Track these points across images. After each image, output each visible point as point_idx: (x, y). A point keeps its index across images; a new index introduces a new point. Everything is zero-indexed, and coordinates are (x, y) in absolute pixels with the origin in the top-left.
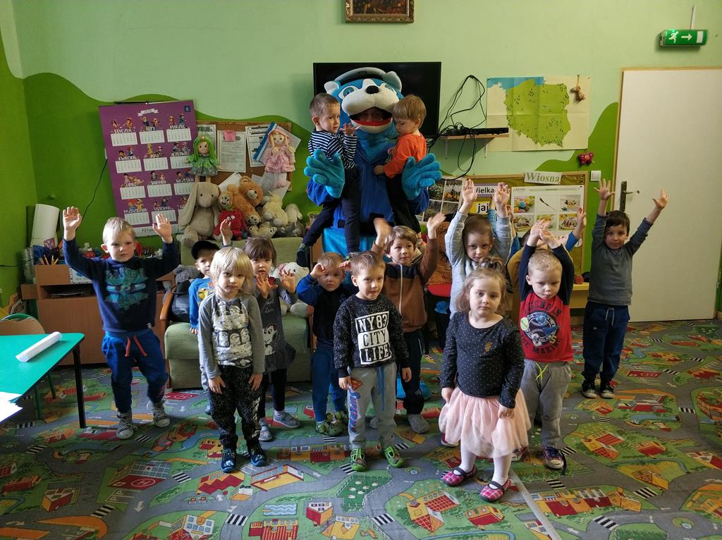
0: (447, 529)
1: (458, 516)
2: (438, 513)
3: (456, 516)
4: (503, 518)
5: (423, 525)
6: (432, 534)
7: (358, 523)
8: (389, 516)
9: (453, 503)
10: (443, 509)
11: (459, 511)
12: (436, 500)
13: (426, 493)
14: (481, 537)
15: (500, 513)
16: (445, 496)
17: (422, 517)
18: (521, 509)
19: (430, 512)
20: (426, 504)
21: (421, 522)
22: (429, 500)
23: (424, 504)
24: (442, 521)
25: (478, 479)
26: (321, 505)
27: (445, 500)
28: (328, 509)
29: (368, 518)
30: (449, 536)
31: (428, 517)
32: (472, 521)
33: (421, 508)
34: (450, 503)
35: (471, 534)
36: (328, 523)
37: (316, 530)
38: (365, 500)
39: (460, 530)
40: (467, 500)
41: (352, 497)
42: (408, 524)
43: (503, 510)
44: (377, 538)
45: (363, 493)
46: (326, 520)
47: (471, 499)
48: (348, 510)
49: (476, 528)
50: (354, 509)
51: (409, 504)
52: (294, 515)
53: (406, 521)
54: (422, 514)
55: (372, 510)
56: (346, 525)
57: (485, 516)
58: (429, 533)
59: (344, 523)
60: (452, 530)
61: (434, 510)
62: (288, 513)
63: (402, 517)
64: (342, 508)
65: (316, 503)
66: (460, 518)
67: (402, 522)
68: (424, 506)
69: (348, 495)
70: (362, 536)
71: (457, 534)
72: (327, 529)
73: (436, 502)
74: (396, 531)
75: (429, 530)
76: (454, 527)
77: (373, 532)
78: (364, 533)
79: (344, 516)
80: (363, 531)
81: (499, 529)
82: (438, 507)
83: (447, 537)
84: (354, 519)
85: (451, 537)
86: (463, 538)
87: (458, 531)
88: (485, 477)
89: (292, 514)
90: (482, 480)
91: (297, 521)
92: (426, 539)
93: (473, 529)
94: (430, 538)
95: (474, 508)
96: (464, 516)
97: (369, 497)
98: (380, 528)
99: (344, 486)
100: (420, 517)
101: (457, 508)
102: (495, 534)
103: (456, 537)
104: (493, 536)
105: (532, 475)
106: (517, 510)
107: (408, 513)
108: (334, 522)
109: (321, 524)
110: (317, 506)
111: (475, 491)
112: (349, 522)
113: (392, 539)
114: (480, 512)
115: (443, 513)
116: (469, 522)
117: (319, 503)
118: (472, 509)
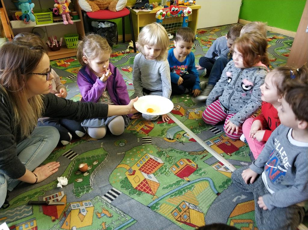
0: (164, 188)
1: (167, 174)
2: (152, 175)
3: (165, 174)
4: (197, 165)
5: (145, 190)
6: (155, 197)
7: (92, 205)
8: (117, 190)
9: (159, 163)
10: (154, 170)
11: (166, 169)
12: (145, 164)
13: (137, 160)
14: (190, 188)
15: (193, 163)
16: (151, 158)
17: (142, 183)
18: (205, 155)
19: (145, 176)
20: (140, 169)
21: (142, 188)
22: (141, 165)
23: (139, 170)
24: (158, 182)
25: (167, 138)
26: (55, 196)
27: (152, 162)
28: (62, 199)
29: (99, 198)
30: (168, 195)
31: (146, 181)
32: (178, 176)
33: (138, 175)
34: (156, 163)
35: (182, 188)
36: (65, 214)
37: (55, 226)
38: (91, 180)
39: (174, 186)
40: (167, 157)
41: (80, 180)
42: (132, 193)
43: (194, 159)
44: (113, 216)
45: (88, 174)
46: (63, 212)
47: (169, 156)
48: (80, 195)
49: (184, 181)
50: (85, 192)
51: (127, 173)
52: (31, 215)
53: (130, 191)
54: (140, 180)
55: (100, 188)
56: (82, 211)
57: (185, 168)
58: (152, 196)
59: (80, 210)
60: (168, 189)
61: (148, 174)
62: (25, 216)
63: (126, 187)
64: (74, 194)
65: (50, 196)
66: (169, 175)
67: (127, 192)
68: (139, 171)
69: (76, 180)
70: (99, 218)
71: (173, 191)
72: (66, 221)
73: (147, 166)
74: (126, 204)
75: (151, 194)
76: (168, 185)
77: (107, 211)
78: (100, 214)
79: (78, 202)
80: (98, 213)
81: (199, 177)
82: (149, 170)
83: (167, 196)
84: (87, 203)
85: (170, 196)
86: (178, 193)
87: (173, 188)
88: (171, 136)
89: (28, 215)
90: (170, 139)
91: (35, 221)
92: (152, 204)
93: (182, 183)
94: (155, 202)
95: (175, 163)
96: (171, 172)
97: (94, 176)
98: (111, 204)
99: (71, 171)
100: (140, 183)
101: (163, 166)
102: (198, 182)
103: (173, 194)
104: (198, 185)
105: (198, 128)
106: (202, 157)
107: (129, 182)
108: (71, 211)
109: (58, 218)
110: (51, 199)
111: (170, 149)
112: (84, 207)
113: (125, 213)
114: (180, 166)
115: (155, 174)
116: (176, 177)
117: (52, 195)
118: (173, 165)
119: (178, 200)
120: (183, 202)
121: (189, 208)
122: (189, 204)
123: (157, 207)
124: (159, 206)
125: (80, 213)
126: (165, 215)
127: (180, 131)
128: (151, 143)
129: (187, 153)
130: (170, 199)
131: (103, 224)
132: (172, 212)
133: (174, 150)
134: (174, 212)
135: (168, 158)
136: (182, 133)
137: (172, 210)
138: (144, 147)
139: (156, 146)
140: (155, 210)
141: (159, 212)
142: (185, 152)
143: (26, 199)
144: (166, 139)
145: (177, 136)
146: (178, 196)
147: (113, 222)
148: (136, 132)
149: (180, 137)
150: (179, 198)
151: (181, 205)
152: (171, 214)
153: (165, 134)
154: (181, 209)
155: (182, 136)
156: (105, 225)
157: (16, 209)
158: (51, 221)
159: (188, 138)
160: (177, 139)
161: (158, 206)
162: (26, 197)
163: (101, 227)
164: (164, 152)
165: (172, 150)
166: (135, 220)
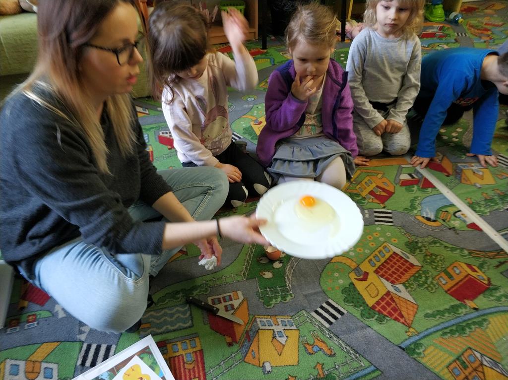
0: (427, 316)
1: (430, 289)
2: (400, 287)
3: (427, 288)
4: (489, 279)
5: (390, 314)
6: (411, 330)
7: (294, 327)
8: (336, 305)
9: (412, 265)
10: (404, 279)
11: (427, 278)
12: (385, 262)
13: (367, 251)
14: (480, 324)
15: (480, 273)
16: (394, 253)
17: (382, 299)
18: (502, 260)
19: (388, 286)
20: (376, 272)
21: (384, 308)
22: (378, 264)
23: (374, 272)
24: (413, 301)
25: (423, 217)
26: (227, 298)
27: (398, 261)
28: (240, 305)
29: (306, 315)
30: (437, 331)
31: (390, 297)
32: (452, 294)
33: (373, 281)
34: (407, 265)
35: (464, 321)
36: (249, 336)
37: (233, 355)
38: (288, 277)
39: (447, 315)
40: (426, 255)
41: (268, 275)
42: (367, 315)
43: (481, 266)
44: (335, 354)
45: (281, 265)
46: (244, 330)
47: (431, 254)
48: (271, 303)
49: (466, 308)
50: (279, 299)
51: (353, 276)
52: (190, 327)
53: (362, 310)
54: (380, 292)
55: (306, 296)
56: (277, 336)
57: (464, 281)
58: (406, 328)
59: (274, 331)
60: (435, 318)
61: (393, 282)
62: (180, 326)
63: (353, 302)
64: (261, 300)
65: (219, 297)
66: (434, 291)
67: (356, 312)
68: (375, 275)
69: (261, 273)
70: (311, 354)
71: (447, 325)
72: (251, 349)
73: (388, 266)
74: (359, 334)
75: (404, 324)
76: (434, 310)
77: (323, 342)
78: (311, 347)
79: (269, 316)
80: (308, 344)
81: (495, 304)
82: (395, 276)
83: (435, 332)
84: (286, 320)
85: (441, 333)
86: (457, 331)
87: (444, 318)
88: (429, 213)
89: (186, 326)
90: (428, 219)
91: (197, 339)
92: (407, 343)
93: (462, 311)
94: (412, 340)
95: (443, 269)
96: (437, 286)
97: (292, 271)
98: (330, 331)
99: (250, 255)
100: (380, 299)
101: (421, 272)
102: (495, 314)
103: (447, 330)
104: (495, 319)
105: (483, 203)
106: (498, 264)
107: (359, 293)
108: (257, 332)
109: (238, 340)
110: (221, 303)
111: (430, 239)
112: (280, 328)
113: (358, 353)
114: (454, 276)
115: (407, 285)
116: (449, 297)
117: (222, 296)
118: (441, 272)
119: (458, 344)
120: (469, 351)
121: (482, 364)
122: (482, 355)
123: (417, 351)
124: (421, 350)
125: (274, 337)
126: (436, 371)
127: (446, 206)
128: (391, 222)
129: (466, 252)
130: (441, 340)
131: (319, 367)
132: (448, 367)
133: (439, 242)
134: (452, 366)
135: (428, 257)
136: (451, 210)
137: (447, 362)
138: (378, 229)
139: (402, 230)
140: (414, 357)
141: (423, 361)
142: (462, 249)
143: (179, 296)
144: (421, 219)
145: (441, 215)
146: (456, 336)
147: (337, 367)
148: (360, 198)
149: (449, 217)
150: (459, 339)
151: (466, 354)
152: (446, 370)
153: (417, 208)
154: (467, 363)
155: (453, 217)
156: (322, 368)
157: (163, 312)
158: (226, 345)
159: (465, 221)
160: (442, 221)
161: (419, 349)
162: (178, 292)
163: (316, 373)
164: (420, 245)
165: (435, 242)
166: (377, 369)
